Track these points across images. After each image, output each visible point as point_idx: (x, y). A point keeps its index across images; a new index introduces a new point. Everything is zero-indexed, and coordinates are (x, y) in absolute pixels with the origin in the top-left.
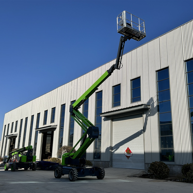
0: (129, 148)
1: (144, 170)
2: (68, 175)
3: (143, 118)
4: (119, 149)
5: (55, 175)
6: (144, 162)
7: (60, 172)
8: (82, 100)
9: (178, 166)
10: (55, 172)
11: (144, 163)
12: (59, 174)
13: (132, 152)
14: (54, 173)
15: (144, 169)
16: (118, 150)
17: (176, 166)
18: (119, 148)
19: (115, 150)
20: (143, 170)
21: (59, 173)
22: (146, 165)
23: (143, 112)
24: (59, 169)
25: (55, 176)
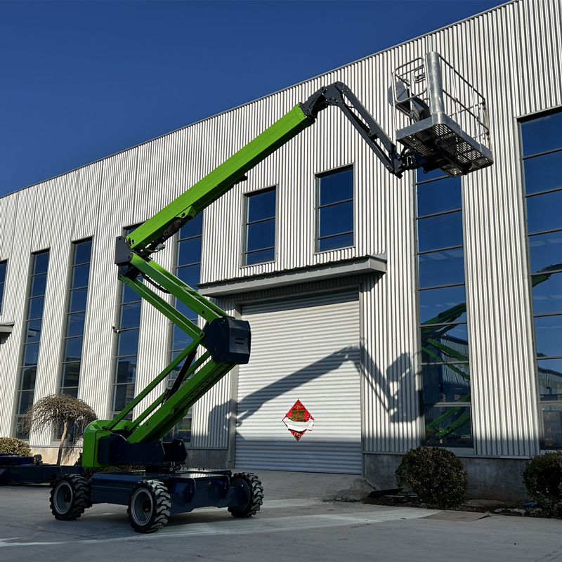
0: (303, 404)
1: (361, 477)
2: (127, 507)
3: (360, 304)
4: (261, 409)
5: (52, 507)
6: (359, 450)
7: (78, 494)
8: (176, 219)
9: (485, 462)
10: (52, 493)
11: (360, 454)
12: (77, 502)
13: (312, 416)
14: (51, 500)
15: (360, 472)
16: (256, 413)
17: (477, 461)
18: (260, 407)
19: (245, 415)
20: (356, 477)
21: (76, 498)
22: (367, 459)
23: (362, 284)
24: (76, 483)
25: (54, 512)
